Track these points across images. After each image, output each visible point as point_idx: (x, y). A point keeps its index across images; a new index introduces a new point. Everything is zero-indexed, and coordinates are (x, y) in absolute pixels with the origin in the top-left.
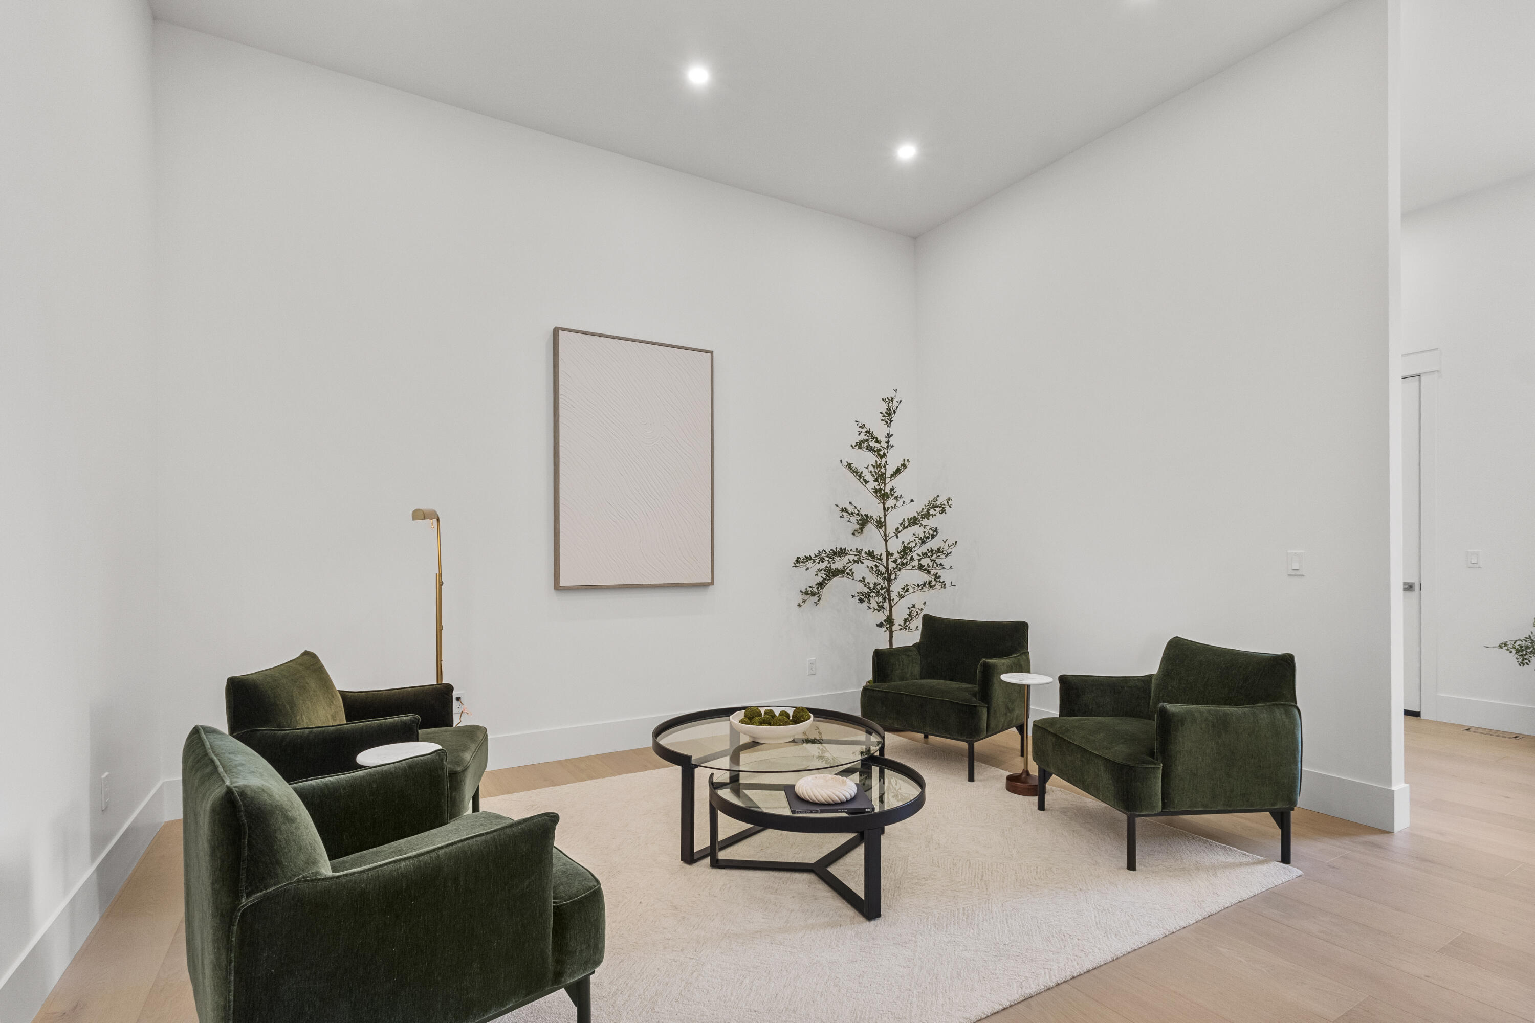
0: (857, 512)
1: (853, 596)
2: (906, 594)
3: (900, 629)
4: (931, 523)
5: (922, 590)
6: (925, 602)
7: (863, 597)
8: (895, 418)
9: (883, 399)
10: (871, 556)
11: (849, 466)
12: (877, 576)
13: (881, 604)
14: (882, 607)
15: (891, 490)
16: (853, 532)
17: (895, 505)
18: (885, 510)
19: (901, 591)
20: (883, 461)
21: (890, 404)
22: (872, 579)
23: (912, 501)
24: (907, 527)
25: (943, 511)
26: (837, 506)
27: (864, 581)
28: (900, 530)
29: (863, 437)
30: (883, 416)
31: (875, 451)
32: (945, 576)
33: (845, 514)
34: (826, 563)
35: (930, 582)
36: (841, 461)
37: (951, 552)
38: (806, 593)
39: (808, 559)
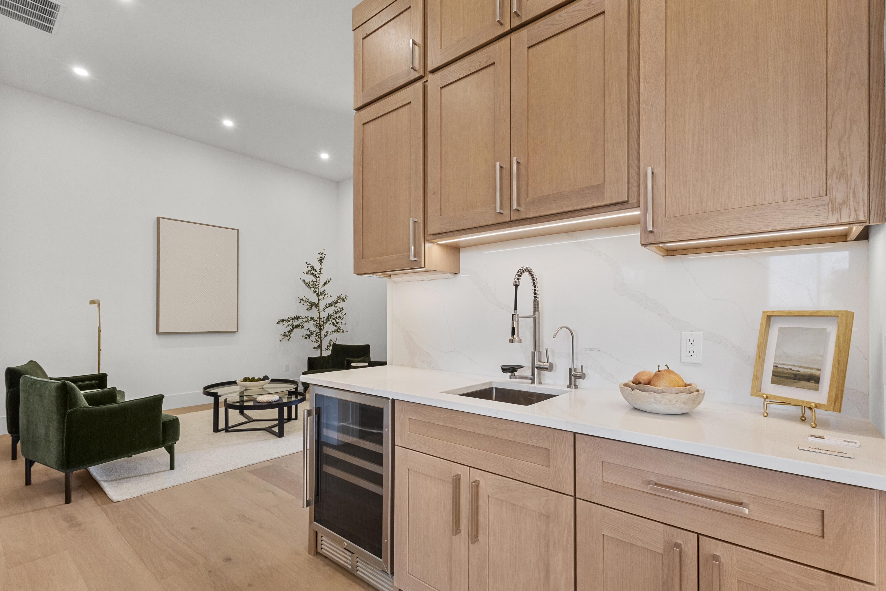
0: (307, 301)
1: (303, 336)
2: (327, 335)
3: (326, 350)
4: (338, 305)
5: (335, 333)
6: (337, 339)
7: (307, 337)
8: (323, 261)
9: (318, 253)
10: (312, 319)
11: (304, 280)
12: (316, 328)
13: (317, 339)
14: (318, 341)
15: (323, 291)
16: (307, 309)
17: (324, 298)
18: (319, 300)
19: (325, 334)
20: (318, 279)
21: (322, 255)
22: (313, 329)
23: (331, 296)
24: (328, 307)
25: (344, 301)
26: (299, 297)
27: (309, 330)
28: (325, 308)
29: (309, 269)
30: (319, 260)
31: (314, 275)
32: (342, 327)
33: (302, 301)
34: (291, 322)
35: (337, 330)
36: (300, 279)
37: (343, 318)
38: (284, 335)
39: (284, 320)
